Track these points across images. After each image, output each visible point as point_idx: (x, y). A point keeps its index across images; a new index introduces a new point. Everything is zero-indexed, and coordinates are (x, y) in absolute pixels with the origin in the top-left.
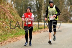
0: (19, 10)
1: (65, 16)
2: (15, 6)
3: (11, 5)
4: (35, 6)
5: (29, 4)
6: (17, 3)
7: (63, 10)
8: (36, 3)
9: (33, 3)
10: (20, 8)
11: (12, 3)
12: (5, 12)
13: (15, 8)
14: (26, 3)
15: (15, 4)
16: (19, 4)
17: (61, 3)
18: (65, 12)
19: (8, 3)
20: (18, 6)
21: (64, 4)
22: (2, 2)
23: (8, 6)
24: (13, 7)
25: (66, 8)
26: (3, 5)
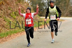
0: (34, 7)
1: (70, 11)
2: (31, 4)
3: (28, 4)
4: (47, 4)
5: (42, 2)
6: (33, 2)
7: (69, 7)
8: (47, 2)
9: (45, 2)
10: (35, 5)
11: (29, 2)
12: (23, 9)
13: (31, 5)
14: (39, 2)
15: (31, 3)
16: (34, 3)
17: (67, 1)
18: (70, 8)
19: (25, 2)
20: (34, 4)
21: (69, 2)
22: (21, 1)
23: (26, 4)
24: (30, 5)
25: (71, 5)
26: (21, 3)
